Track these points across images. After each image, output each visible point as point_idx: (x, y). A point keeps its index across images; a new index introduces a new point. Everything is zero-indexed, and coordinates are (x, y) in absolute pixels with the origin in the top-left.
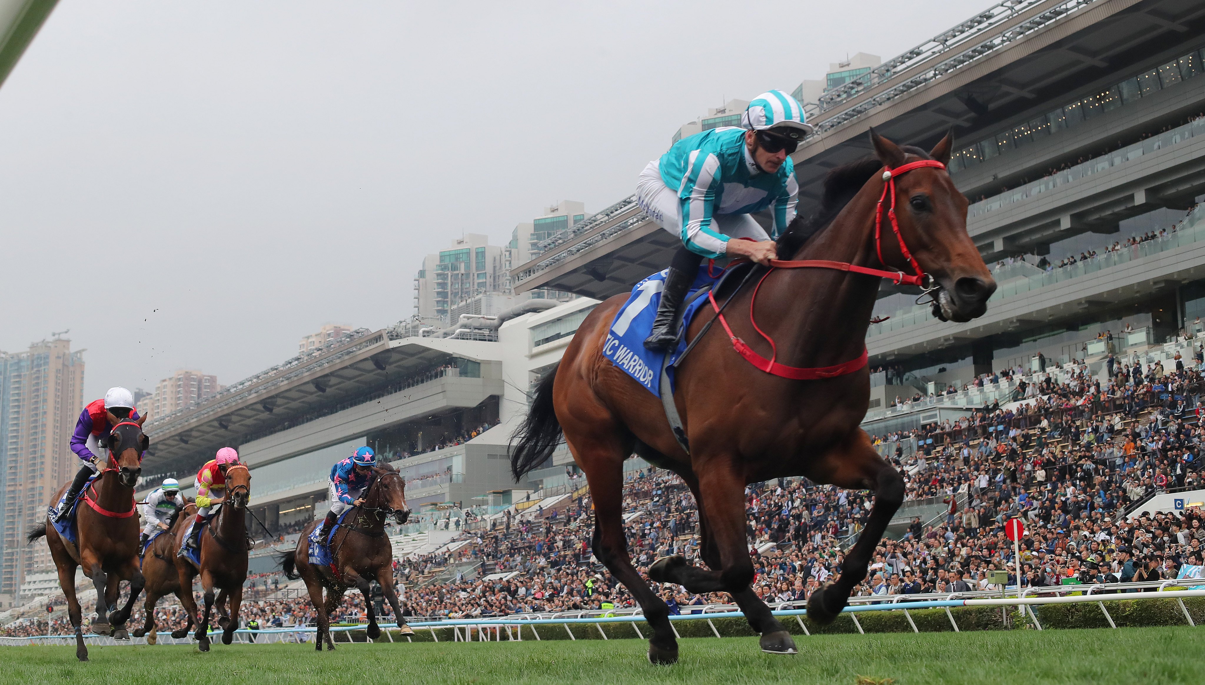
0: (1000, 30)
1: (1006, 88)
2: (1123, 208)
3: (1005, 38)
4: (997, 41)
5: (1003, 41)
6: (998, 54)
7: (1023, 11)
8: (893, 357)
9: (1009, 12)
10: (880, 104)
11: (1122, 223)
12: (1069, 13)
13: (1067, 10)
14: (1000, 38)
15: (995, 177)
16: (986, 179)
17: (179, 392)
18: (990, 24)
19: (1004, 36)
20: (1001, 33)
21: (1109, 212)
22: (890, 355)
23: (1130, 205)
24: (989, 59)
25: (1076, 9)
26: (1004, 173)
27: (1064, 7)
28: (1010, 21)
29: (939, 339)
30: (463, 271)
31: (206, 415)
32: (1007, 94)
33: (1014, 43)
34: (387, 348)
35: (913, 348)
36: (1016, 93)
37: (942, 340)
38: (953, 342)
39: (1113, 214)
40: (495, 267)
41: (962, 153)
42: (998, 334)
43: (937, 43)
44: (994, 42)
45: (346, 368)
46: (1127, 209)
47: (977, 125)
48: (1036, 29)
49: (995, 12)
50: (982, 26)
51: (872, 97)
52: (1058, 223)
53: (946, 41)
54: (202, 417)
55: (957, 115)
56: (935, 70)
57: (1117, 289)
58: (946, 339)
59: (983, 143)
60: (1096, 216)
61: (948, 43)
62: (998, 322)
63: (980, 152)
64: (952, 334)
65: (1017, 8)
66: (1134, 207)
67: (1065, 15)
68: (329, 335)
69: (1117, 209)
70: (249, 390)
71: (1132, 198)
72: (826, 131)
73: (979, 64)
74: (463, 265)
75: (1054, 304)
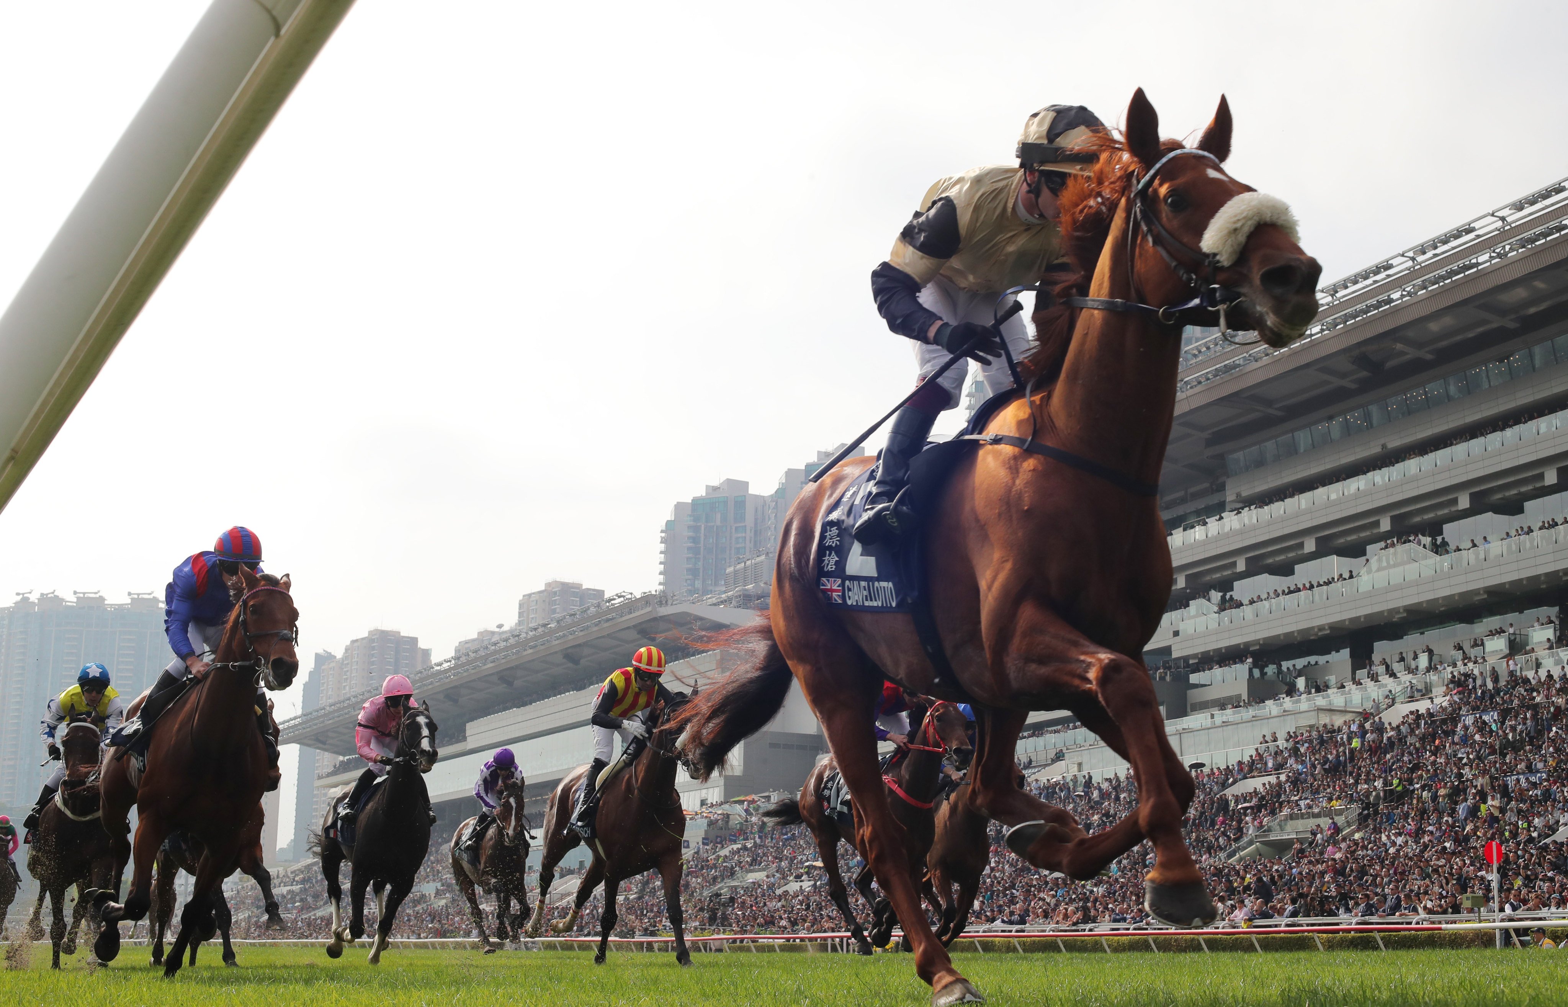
0: (1398, 283)
1: (1399, 346)
2: (1530, 487)
3: (1404, 293)
4: (1396, 295)
5: (1402, 296)
6: (1397, 310)
7: (1427, 263)
8: (1257, 647)
9: (1410, 263)
10: (1256, 361)
11: (1528, 505)
12: (1480, 268)
13: (1478, 264)
14: (1400, 293)
15: (1384, 446)
16: (1373, 449)
17: (373, 655)
18: (1389, 276)
19: (1404, 290)
20: (1401, 287)
21: (1514, 492)
22: (1254, 645)
23: (1538, 485)
24: (1385, 314)
25: (1488, 264)
26: (1394, 443)
27: (1474, 261)
28: (1412, 275)
29: (1313, 628)
30: (718, 523)
31: (430, 687)
32: (1402, 353)
33: (1415, 300)
34: (655, 616)
35: (1282, 637)
36: (1411, 353)
37: (1316, 630)
38: (1328, 632)
39: (1520, 494)
40: (756, 519)
41: (1346, 417)
42: (1380, 625)
43: (1325, 295)
44: (1392, 296)
45: (603, 637)
46: (1535, 489)
47: (1365, 387)
48: (1441, 284)
49: (1394, 262)
50: (1378, 278)
51: (1247, 352)
52: (1455, 501)
53: (1337, 292)
54: (425, 688)
55: (1343, 375)
56: (1323, 325)
57: (1521, 580)
58: (1321, 628)
59: (1370, 407)
60: (1499, 496)
61: (1338, 295)
62: (1382, 612)
63: (1367, 417)
64: (1328, 624)
65: (1420, 258)
66: (1544, 486)
67: (1475, 269)
68: (555, 593)
69: (1524, 489)
70: (485, 659)
71: (1541, 476)
72: (1191, 388)
73: (1374, 319)
74: (719, 516)
75: (1448, 594)
